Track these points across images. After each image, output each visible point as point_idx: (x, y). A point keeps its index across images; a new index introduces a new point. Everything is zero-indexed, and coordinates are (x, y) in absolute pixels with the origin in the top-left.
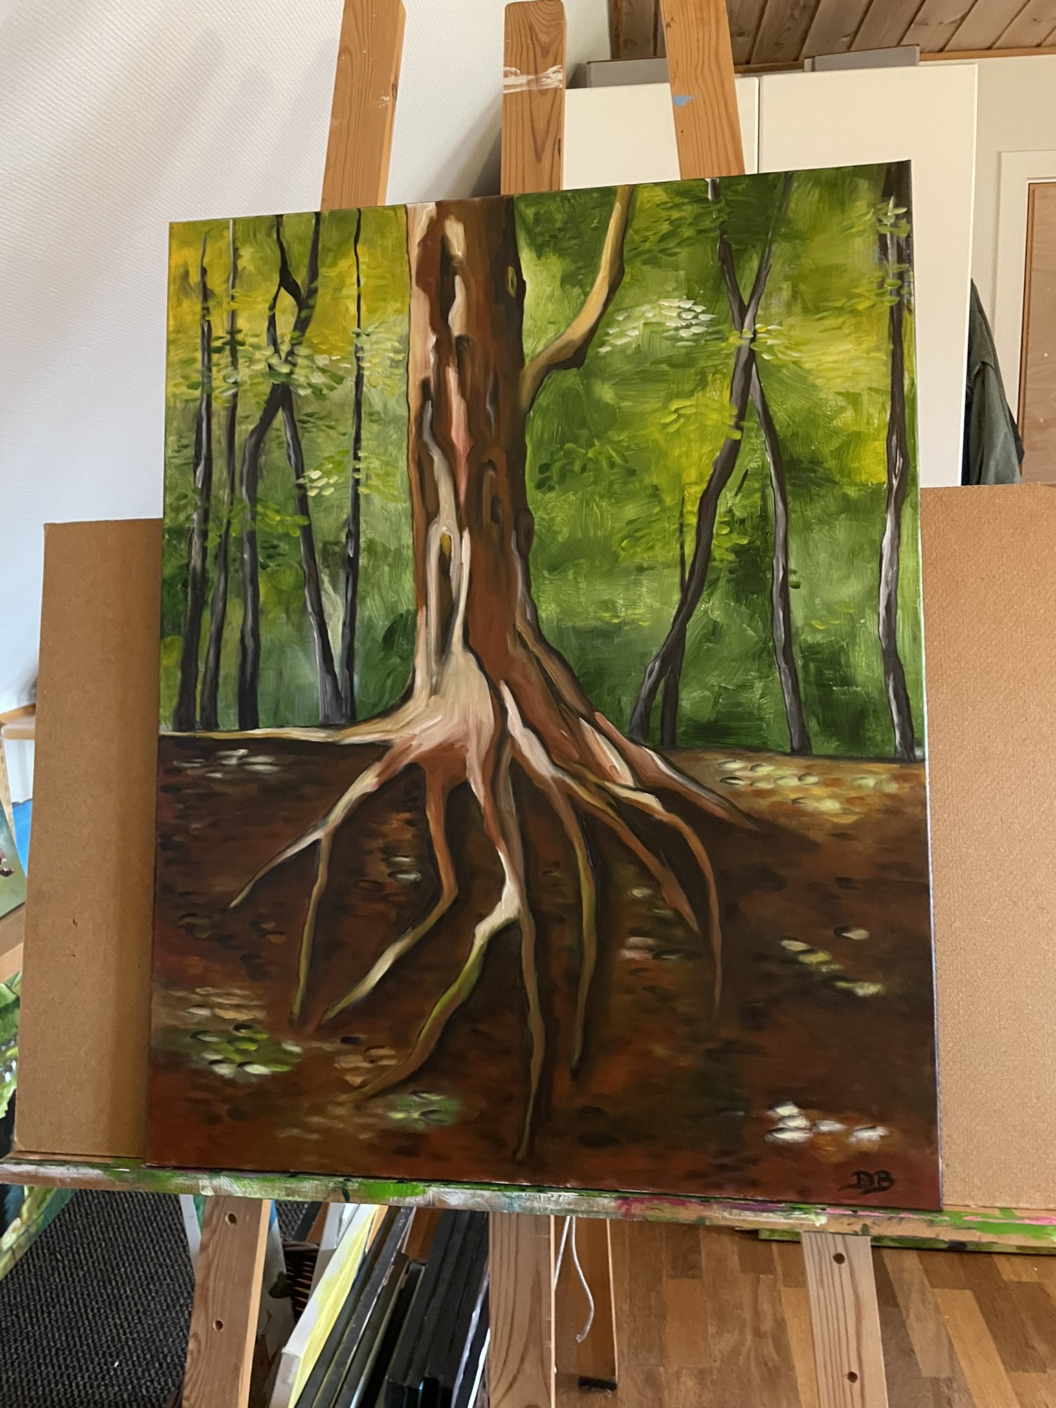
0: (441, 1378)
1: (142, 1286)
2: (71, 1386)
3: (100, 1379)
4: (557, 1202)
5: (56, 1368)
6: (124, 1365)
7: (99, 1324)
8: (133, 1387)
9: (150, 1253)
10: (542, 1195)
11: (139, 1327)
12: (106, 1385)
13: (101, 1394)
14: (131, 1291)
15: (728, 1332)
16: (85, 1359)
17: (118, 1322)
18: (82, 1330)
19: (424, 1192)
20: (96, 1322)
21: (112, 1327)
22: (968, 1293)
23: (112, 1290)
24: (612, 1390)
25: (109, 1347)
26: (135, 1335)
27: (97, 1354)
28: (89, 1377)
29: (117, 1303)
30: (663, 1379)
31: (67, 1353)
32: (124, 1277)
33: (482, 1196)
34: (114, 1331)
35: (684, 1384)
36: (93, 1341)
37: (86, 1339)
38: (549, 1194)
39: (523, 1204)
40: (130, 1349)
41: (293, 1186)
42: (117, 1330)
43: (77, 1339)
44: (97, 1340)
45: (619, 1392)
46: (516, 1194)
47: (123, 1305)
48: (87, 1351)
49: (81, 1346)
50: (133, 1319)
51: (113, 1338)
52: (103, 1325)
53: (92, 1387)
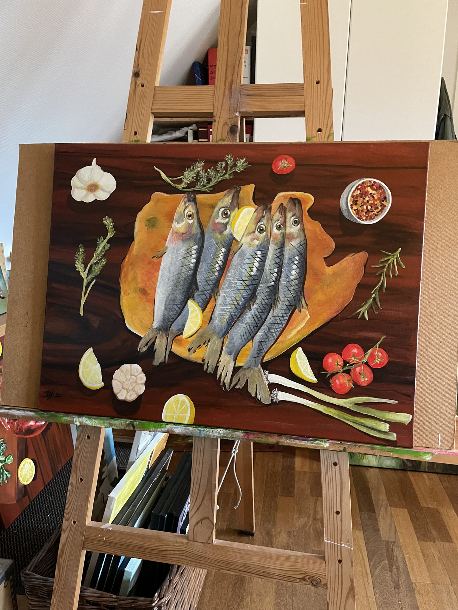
0: (175, 513)
1: (62, 487)
2: (29, 522)
3: (41, 521)
4: (219, 433)
5: (24, 516)
6: (52, 516)
7: (43, 500)
8: (55, 525)
9: (67, 475)
10: (213, 430)
11: (59, 501)
12: (43, 523)
13: (41, 527)
14: (57, 488)
15: (302, 517)
16: (36, 513)
17: (51, 500)
18: (36, 502)
19: (165, 427)
20: (42, 500)
21: (48, 502)
22: (406, 510)
23: (50, 488)
24: (252, 536)
25: (46, 509)
26: (57, 505)
27: (41, 511)
28: (37, 520)
29: (51, 493)
30: (273, 533)
31: (29, 510)
32: (55, 483)
33: (189, 429)
34: (49, 503)
35: (282, 536)
36: (40, 506)
37: (37, 505)
38: (216, 430)
39: (205, 433)
40: (55, 510)
41: (112, 422)
42: (50, 503)
43: (33, 505)
44: (41, 506)
45: (255, 537)
46: (203, 429)
47: (54, 493)
48: (37, 510)
49: (35, 508)
50: (57, 499)
51: (48, 506)
52: (44, 500)
53: (37, 523)
